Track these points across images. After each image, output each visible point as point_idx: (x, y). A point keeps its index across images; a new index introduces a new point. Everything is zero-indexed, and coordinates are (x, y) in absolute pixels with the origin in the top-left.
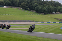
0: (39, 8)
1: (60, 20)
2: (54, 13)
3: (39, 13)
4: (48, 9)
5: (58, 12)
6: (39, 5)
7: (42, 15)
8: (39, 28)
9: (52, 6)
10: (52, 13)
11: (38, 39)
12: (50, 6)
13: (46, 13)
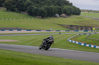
1: (68, 26)
3: (33, 16)
10: (53, 16)
12: (50, 5)
13: (45, 16)
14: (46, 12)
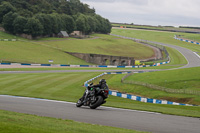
0: (14, 17)
1: (82, 56)
2: (64, 33)
3: (14, 34)
4: (45, 21)
5: (77, 33)
6: (15, 9)
7: (26, 41)
8: (14, 83)
9: (59, 13)
10: (56, 34)
11: (9, 119)
12: (51, 13)
13: (39, 35)
14: (41, 26)
